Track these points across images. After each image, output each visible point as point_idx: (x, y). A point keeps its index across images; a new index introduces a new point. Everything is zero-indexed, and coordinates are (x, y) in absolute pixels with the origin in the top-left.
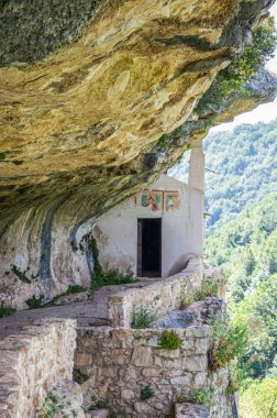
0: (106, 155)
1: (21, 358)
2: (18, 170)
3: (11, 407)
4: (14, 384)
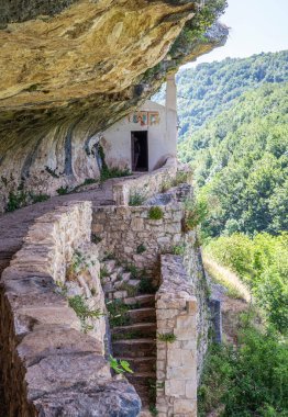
0: (108, 85)
1: (55, 228)
2: (46, 98)
3: (50, 259)
4: (52, 244)
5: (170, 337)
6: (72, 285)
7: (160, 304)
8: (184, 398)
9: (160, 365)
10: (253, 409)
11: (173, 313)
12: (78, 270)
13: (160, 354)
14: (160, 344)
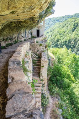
5: (43, 66)
6: (26, 58)
7: (41, 61)
8: (45, 76)
9: (41, 71)
10: (55, 76)
11: (44, 63)
12: (27, 55)
13: (41, 69)
14: (41, 68)
